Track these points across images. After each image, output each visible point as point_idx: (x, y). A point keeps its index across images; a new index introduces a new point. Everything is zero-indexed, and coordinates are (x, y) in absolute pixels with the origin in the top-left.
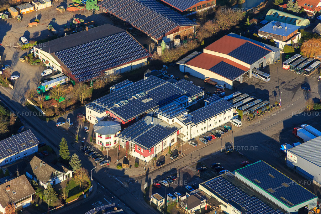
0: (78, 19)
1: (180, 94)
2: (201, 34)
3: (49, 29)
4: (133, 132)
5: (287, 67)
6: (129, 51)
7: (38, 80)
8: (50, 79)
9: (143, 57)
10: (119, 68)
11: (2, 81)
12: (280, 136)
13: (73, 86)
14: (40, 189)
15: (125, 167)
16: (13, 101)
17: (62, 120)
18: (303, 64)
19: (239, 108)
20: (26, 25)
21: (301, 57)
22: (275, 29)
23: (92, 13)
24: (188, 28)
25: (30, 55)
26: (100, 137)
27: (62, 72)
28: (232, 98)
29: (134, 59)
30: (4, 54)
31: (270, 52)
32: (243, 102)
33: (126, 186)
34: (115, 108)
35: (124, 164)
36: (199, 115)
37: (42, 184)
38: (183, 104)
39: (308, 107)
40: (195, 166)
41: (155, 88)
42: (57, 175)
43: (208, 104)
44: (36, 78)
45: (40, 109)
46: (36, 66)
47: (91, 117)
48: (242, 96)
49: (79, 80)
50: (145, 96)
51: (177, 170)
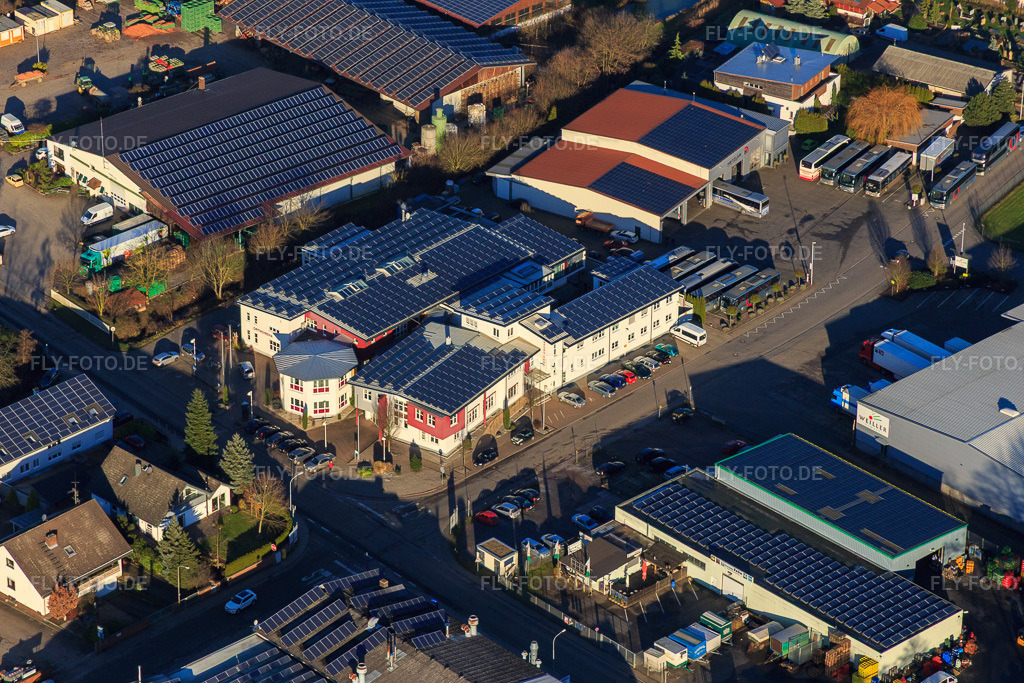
0: (164, 58)
1: (518, 259)
2: (545, 87)
3: (80, 90)
4: (397, 368)
5: (810, 173)
6: (339, 142)
8: (111, 233)
10: (316, 193)
12: (823, 367)
13: (184, 247)
14: (143, 542)
15: (383, 470)
16: (10, 300)
17: (166, 347)
18: (860, 162)
19: (692, 292)
20: (7, 82)
21: (850, 142)
22: (765, 66)
23: (202, 41)
24: (504, 71)
25: (37, 165)
26: (297, 388)
27: (145, 211)
28: (666, 268)
29: (358, 166)
31: (760, 131)
32: (701, 275)
33: (393, 524)
34: (332, 303)
35: (380, 463)
36: (583, 315)
37: (143, 525)
38: (528, 285)
39: (893, 282)
40: (590, 459)
41: (439, 244)
42: (189, 499)
43: (602, 282)
44: (67, 230)
45: (98, 317)
46: (62, 195)
47: (256, 335)
48: (697, 260)
49: (204, 230)
50: (414, 268)
51: (537, 473)
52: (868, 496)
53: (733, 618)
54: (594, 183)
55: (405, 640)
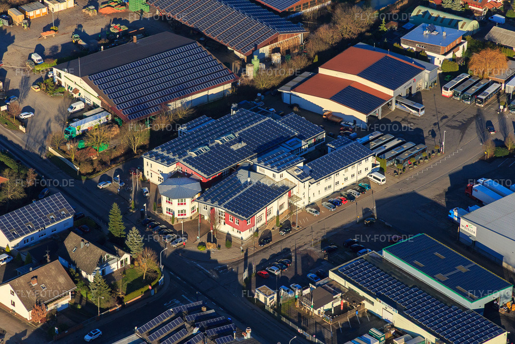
0: (118, 25)
1: (289, 136)
2: (313, 45)
3: (74, 41)
4: (221, 194)
5: (448, 93)
6: (203, 72)
7: (63, 119)
8: (82, 117)
9: (225, 81)
10: (189, 98)
11: (8, 121)
12: (446, 197)
13: (119, 126)
14: (83, 283)
15: (211, 247)
16: (27, 151)
17: (106, 179)
18: (474, 88)
19: (380, 156)
20: (37, 36)
21: (470, 77)
22: (427, 36)
23: (139, 17)
24: (293, 35)
25: (48, 80)
26: (169, 202)
27: (100, 106)
28: (368, 142)
29: (212, 85)
30: (6, 81)
31: (422, 71)
32: (385, 147)
33: (214, 276)
34: (190, 158)
35: (210, 243)
36: (321, 167)
37: (84, 274)
38: (294, 150)
39: (486, 153)
40: (319, 244)
41: (249, 127)
42: (108, 260)
43: (333, 150)
44: (60, 115)
45: (71, 162)
46: (59, 97)
47: (151, 174)
48: (384, 139)
49: (129, 117)
50: (235, 140)
51: (291, 251)
52: (462, 269)
53: (387, 332)
54: (333, 97)
55: (212, 340)
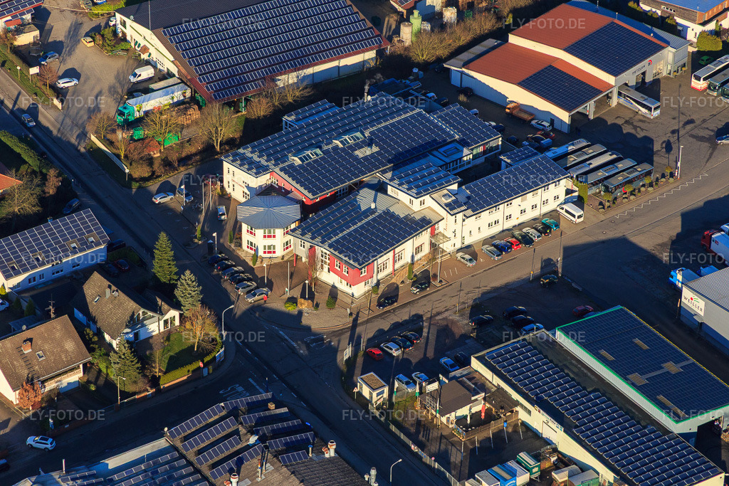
1: (445, 140)
4: (328, 225)
5: (700, 85)
6: (335, 31)
7: (120, 91)
8: (147, 91)
9: (367, 46)
10: (310, 71)
11: (38, 90)
12: (671, 249)
13: (200, 108)
14: (103, 351)
15: (305, 306)
16: (59, 139)
17: (167, 188)
19: (580, 178)
25: (107, 30)
26: (251, 233)
27: (177, 75)
28: (567, 154)
29: (346, 52)
30: (48, 27)
31: (663, 48)
32: (591, 164)
33: (301, 351)
34: (292, 166)
35: (303, 300)
36: (484, 192)
37: (107, 337)
38: (450, 163)
40: (468, 311)
41: (387, 123)
42: (145, 319)
43: (508, 165)
44: (117, 85)
45: (120, 160)
46: (120, 56)
47: (234, 186)
48: (591, 151)
49: (214, 95)
50: (363, 142)
51: (424, 319)
52: (672, 367)
53: (545, 458)
54: (523, 81)
55: (275, 456)
